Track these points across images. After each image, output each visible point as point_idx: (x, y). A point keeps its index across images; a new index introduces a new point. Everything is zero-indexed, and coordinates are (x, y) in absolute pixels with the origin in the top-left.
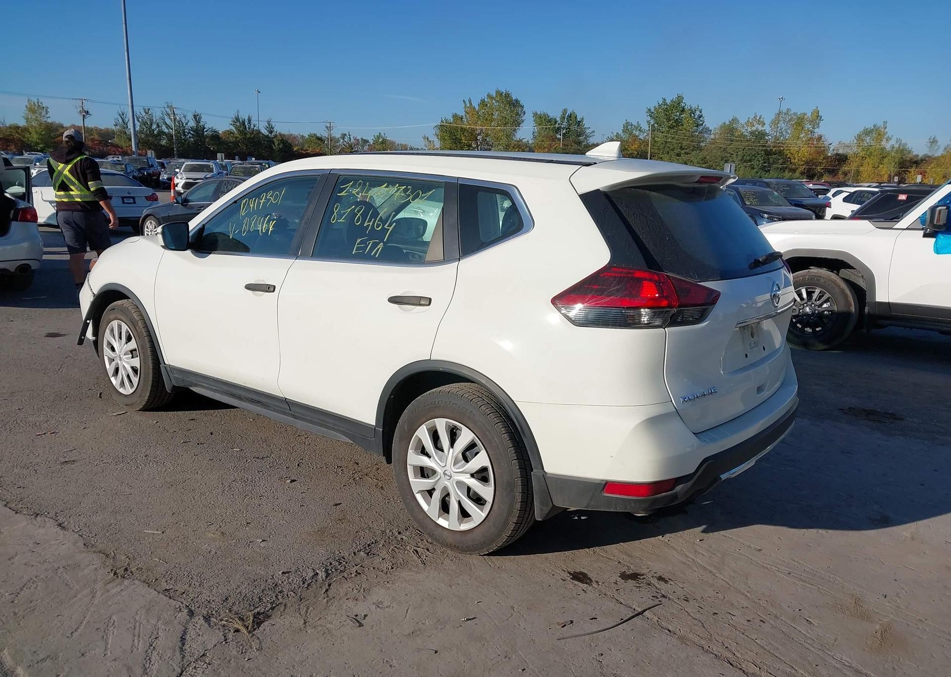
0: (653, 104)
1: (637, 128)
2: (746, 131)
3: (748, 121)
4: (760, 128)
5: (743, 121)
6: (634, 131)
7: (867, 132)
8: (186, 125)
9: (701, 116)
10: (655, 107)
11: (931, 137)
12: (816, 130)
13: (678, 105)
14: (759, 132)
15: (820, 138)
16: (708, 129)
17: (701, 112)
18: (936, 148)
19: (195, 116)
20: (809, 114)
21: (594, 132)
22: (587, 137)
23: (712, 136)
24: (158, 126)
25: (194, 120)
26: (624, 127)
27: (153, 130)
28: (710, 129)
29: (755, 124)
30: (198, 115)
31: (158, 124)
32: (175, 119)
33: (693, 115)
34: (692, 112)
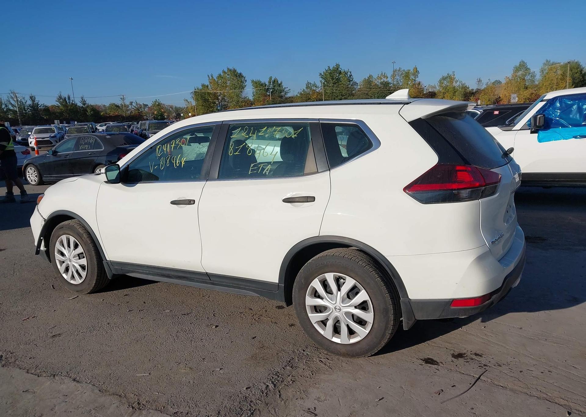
0: (322, 71)
1: (314, 85)
2: (378, 82)
3: (378, 76)
4: (386, 80)
5: (375, 76)
6: (313, 87)
7: (444, 79)
8: (25, 103)
9: (351, 76)
10: (324, 72)
11: (478, 78)
12: (417, 79)
13: (337, 69)
14: (385, 82)
15: (419, 84)
16: (356, 82)
17: (351, 73)
18: (481, 84)
19: (31, 97)
20: (412, 70)
21: (290, 90)
22: (286, 93)
23: (359, 87)
24: (6, 106)
25: (31, 100)
26: (306, 85)
27: (3, 109)
28: (357, 82)
29: (382, 77)
30: (33, 97)
31: (6, 105)
32: (17, 100)
33: (346, 75)
34: (346, 73)
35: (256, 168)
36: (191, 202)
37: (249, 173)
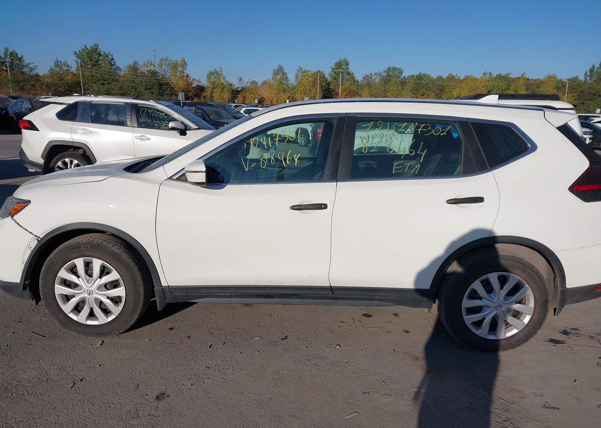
0: (78, 49)
1: (65, 64)
2: (145, 70)
3: (144, 64)
4: (153, 69)
5: (141, 63)
6: (63, 67)
7: (211, 74)
9: (113, 59)
10: (79, 51)
12: (185, 71)
13: (95, 49)
14: (153, 71)
15: (188, 76)
16: (118, 67)
17: (112, 56)
20: (180, 61)
21: (37, 66)
22: (31, 70)
23: (123, 73)
26: (55, 63)
28: (120, 67)
29: (149, 66)
33: (107, 58)
34: (107, 56)
35: (401, 167)
36: (322, 207)
37: (393, 173)
